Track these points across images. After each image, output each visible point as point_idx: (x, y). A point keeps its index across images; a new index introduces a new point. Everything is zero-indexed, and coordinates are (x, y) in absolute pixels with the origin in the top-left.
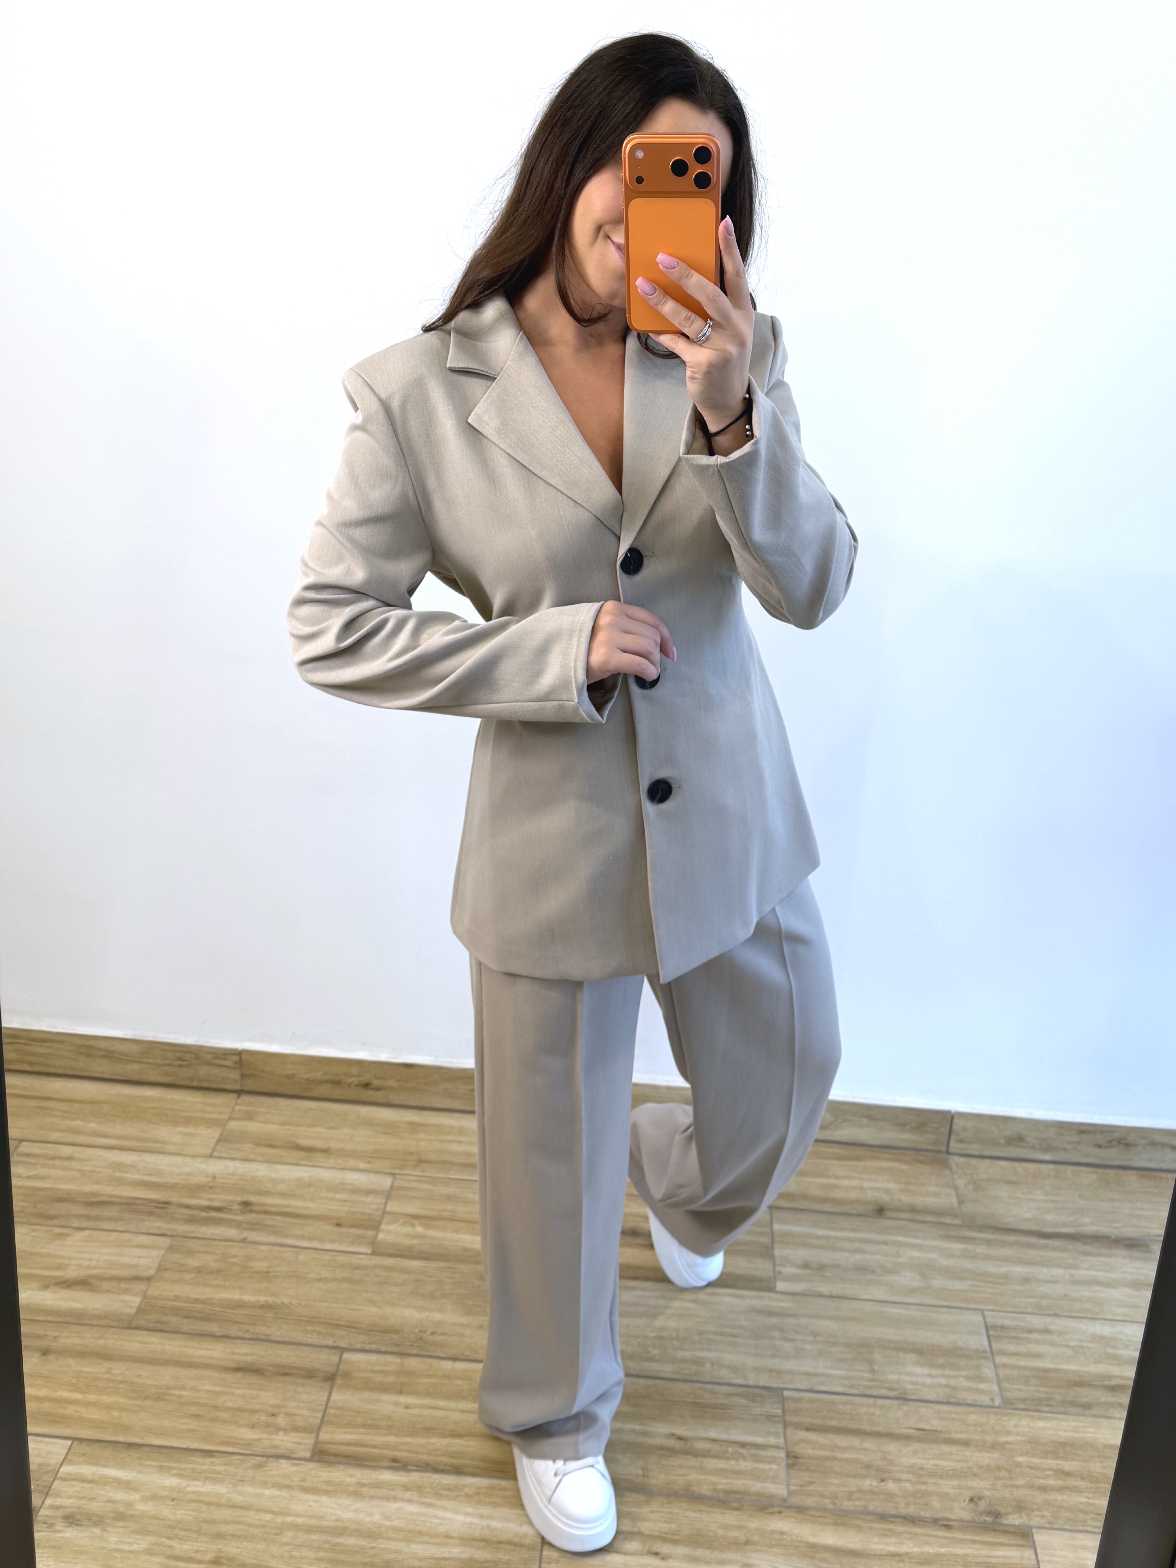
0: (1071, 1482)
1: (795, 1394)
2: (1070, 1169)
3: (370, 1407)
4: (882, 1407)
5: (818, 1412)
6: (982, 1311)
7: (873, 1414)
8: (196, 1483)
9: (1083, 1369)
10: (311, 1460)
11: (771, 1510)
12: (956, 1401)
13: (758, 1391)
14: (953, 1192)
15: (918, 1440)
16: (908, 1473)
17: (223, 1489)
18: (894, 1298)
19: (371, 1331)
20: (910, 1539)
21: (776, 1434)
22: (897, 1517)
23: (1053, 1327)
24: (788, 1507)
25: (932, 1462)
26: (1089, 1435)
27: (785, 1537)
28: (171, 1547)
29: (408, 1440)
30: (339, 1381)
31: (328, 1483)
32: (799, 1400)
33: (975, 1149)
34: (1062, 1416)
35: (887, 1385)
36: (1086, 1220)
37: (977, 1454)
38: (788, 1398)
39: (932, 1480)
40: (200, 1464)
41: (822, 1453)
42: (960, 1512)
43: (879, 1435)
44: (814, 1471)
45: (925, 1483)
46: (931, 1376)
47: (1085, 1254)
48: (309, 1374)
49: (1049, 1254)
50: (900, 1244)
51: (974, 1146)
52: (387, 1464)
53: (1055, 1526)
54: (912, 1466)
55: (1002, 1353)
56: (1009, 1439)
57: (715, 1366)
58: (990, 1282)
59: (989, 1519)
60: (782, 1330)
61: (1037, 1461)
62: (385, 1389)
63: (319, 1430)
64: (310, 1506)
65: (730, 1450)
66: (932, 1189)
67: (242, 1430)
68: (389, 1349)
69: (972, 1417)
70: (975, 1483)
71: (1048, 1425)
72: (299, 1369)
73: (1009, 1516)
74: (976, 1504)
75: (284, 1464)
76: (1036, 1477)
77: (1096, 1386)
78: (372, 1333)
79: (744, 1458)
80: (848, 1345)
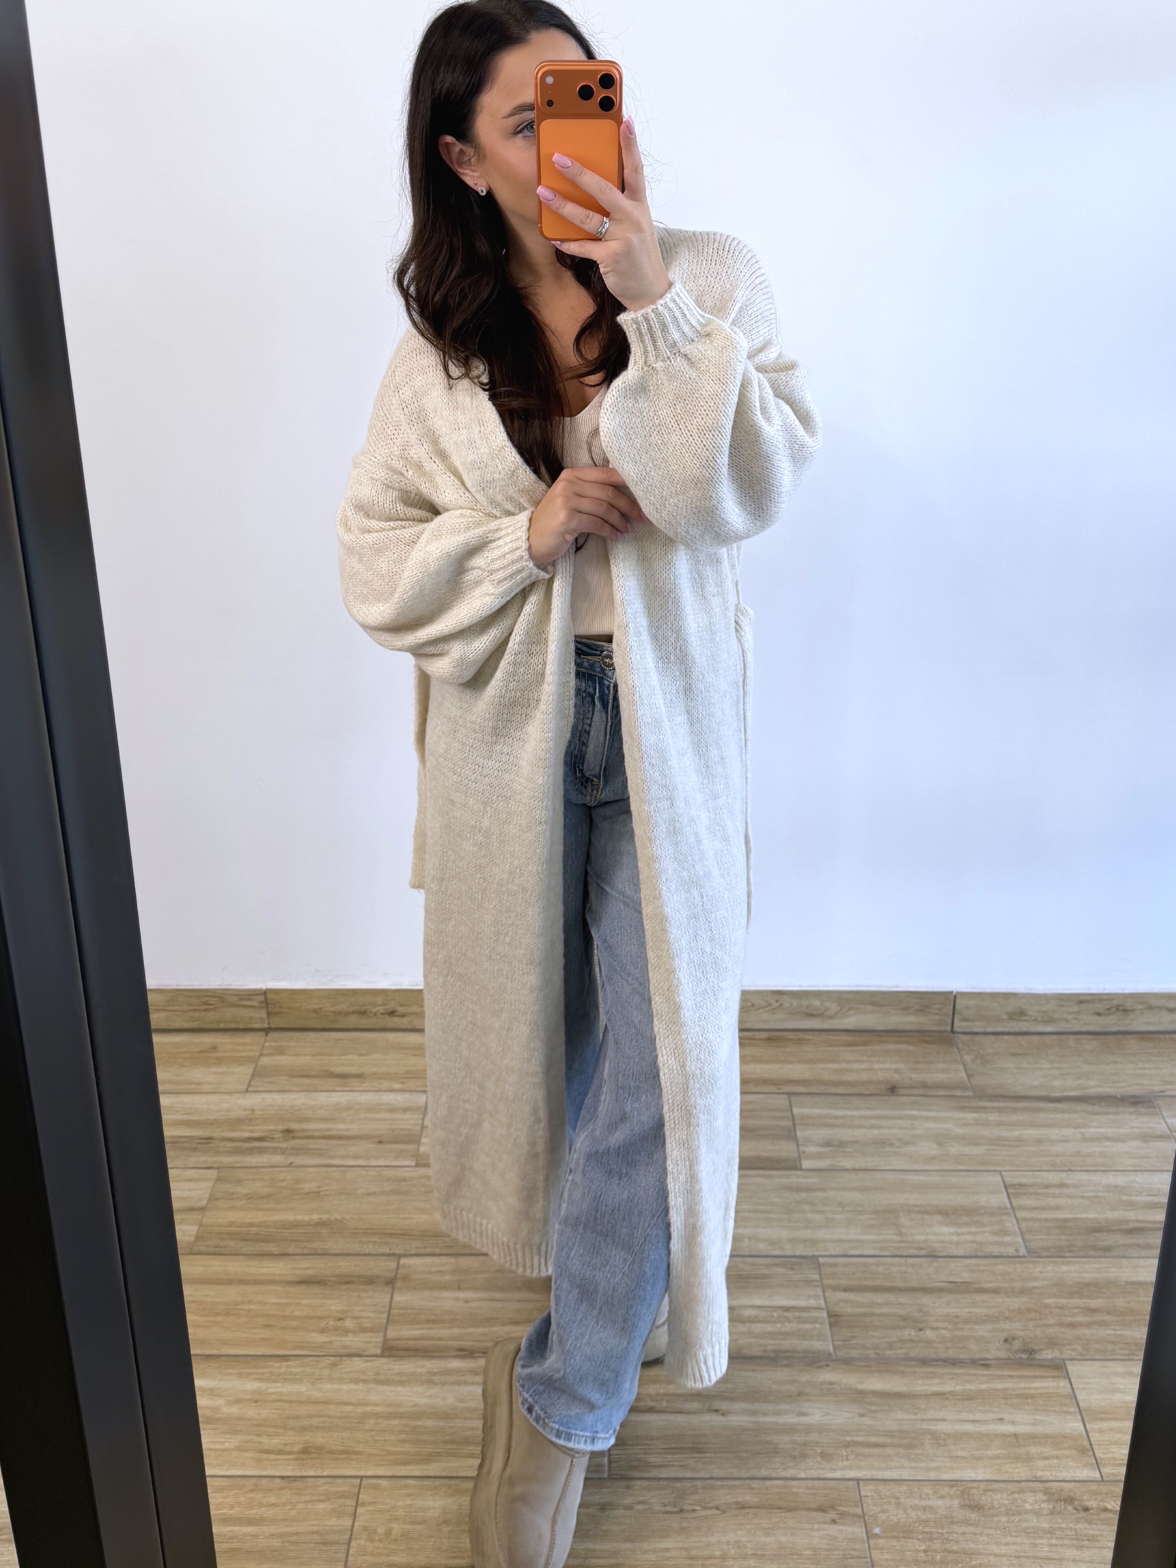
0: (1098, 1317)
1: (830, 1260)
2: (1071, 1036)
3: (432, 1304)
4: (913, 1265)
5: (854, 1274)
6: (1000, 1172)
7: (906, 1272)
8: (276, 1384)
9: (1101, 1216)
10: (382, 1356)
11: (819, 1364)
12: (983, 1254)
13: (794, 1260)
14: (962, 1068)
15: (950, 1291)
16: (944, 1321)
17: (302, 1388)
18: (915, 1167)
19: (425, 1236)
20: (953, 1378)
21: (816, 1297)
22: (937, 1360)
23: (1068, 1182)
24: (834, 1361)
25: (967, 1310)
26: (1111, 1274)
27: (834, 1386)
28: (260, 1443)
29: (471, 1330)
30: (399, 1284)
31: (400, 1374)
32: (835, 1265)
33: (978, 1027)
34: (1084, 1260)
35: (915, 1245)
36: (1092, 1083)
37: (1006, 1300)
38: (823, 1264)
39: (968, 1326)
40: (278, 1368)
41: (861, 1310)
42: (996, 1351)
43: (913, 1290)
44: (855, 1327)
45: (962, 1329)
46: (957, 1234)
47: (1093, 1114)
48: (370, 1281)
49: (1059, 1116)
50: (914, 1118)
51: (978, 1024)
52: (454, 1353)
53: (1086, 1357)
54: (948, 1315)
55: (1022, 1208)
56: (1036, 1284)
57: (753, 1242)
58: (1004, 1145)
59: (1024, 1356)
60: (812, 1204)
61: (1064, 1301)
62: (444, 1287)
63: (386, 1329)
64: (387, 1396)
65: (775, 1314)
66: (940, 1066)
67: (313, 1335)
68: (444, 1251)
69: (1000, 1268)
70: (1008, 1326)
71: (1072, 1268)
72: (359, 1276)
73: (1043, 1352)
74: (1011, 1344)
75: (356, 1360)
76: (1065, 1316)
77: (1113, 1231)
78: (426, 1238)
79: (788, 1320)
80: (875, 1212)
